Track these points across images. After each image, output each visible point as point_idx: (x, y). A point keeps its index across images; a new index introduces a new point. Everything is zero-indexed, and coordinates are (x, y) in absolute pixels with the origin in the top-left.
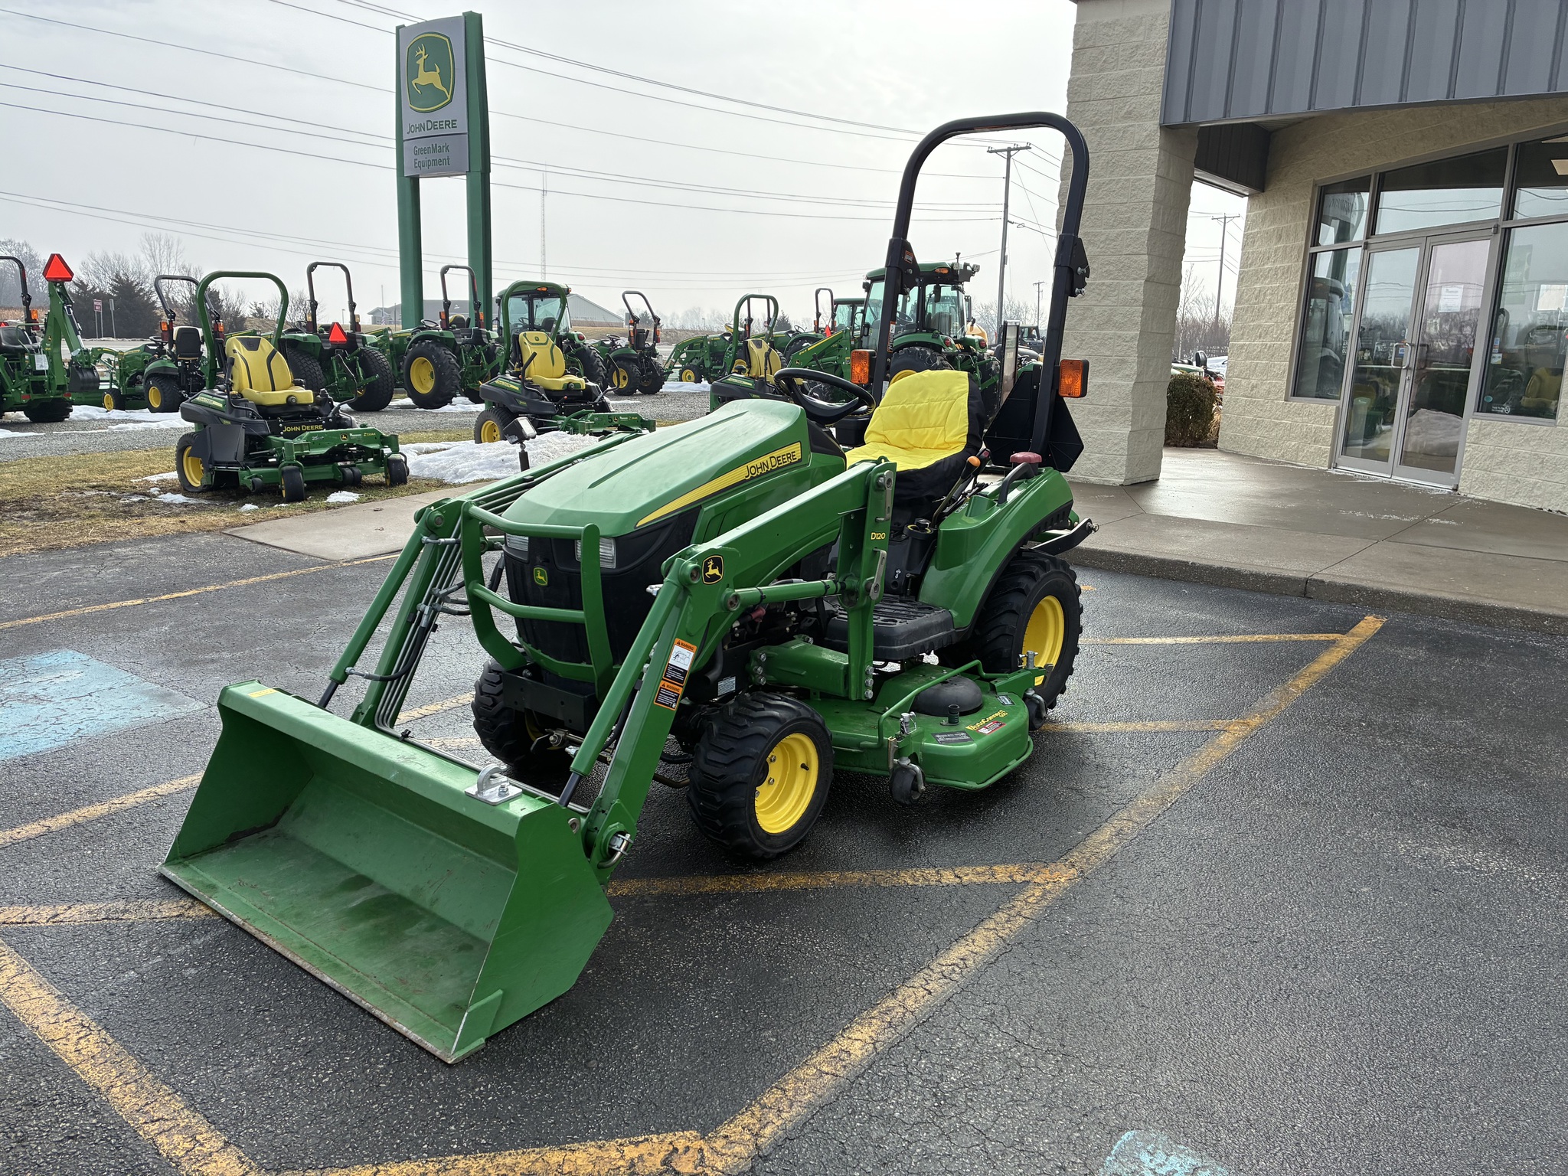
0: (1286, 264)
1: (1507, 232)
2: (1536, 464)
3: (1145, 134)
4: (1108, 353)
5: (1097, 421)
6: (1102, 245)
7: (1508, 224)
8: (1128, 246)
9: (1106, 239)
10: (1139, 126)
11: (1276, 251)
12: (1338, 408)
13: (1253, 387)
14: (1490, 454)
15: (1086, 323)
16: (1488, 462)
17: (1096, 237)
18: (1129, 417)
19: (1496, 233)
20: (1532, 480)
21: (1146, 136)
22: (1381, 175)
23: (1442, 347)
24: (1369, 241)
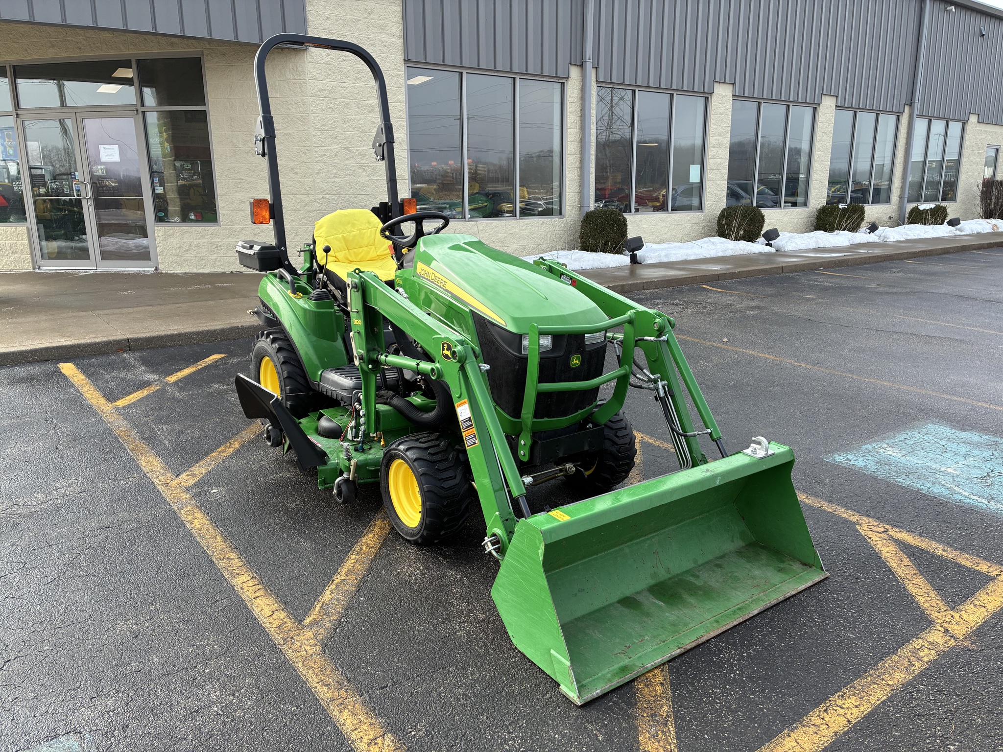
1: (144, 112)
2: (213, 248)
7: (143, 109)
12: (28, 228)
14: (178, 246)
16: (178, 251)
19: (138, 113)
20: (213, 257)
22: (14, 67)
23: (113, 184)
24: (19, 112)
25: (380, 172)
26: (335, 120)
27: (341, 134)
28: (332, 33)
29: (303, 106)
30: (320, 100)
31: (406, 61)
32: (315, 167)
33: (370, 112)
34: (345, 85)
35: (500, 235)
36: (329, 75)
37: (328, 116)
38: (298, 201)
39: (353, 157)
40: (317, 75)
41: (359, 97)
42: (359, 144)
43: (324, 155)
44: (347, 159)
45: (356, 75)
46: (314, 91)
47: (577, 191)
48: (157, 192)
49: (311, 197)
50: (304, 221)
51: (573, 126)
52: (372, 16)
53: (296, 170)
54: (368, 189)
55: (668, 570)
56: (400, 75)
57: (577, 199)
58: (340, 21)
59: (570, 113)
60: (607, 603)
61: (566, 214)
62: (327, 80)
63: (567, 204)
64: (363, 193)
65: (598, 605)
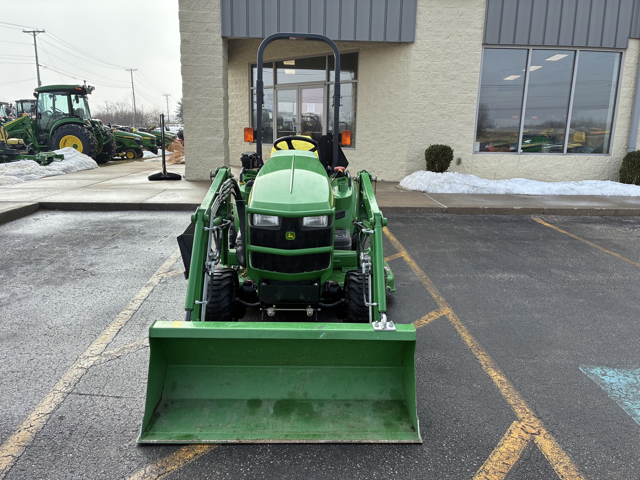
0: (242, 93)
1: (329, 85)
3: (216, 39)
4: (211, 127)
5: (210, 155)
6: (203, 83)
7: (329, 83)
8: (214, 84)
9: (205, 80)
10: (212, 35)
11: (236, 88)
13: (234, 140)
15: (200, 115)
17: (200, 79)
18: (223, 153)
19: (325, 86)
21: (216, 40)
22: (276, 62)
23: (310, 125)
24: (276, 86)
25: (454, 119)
26: (427, 85)
27: (430, 94)
28: (432, 31)
29: (407, 78)
30: (418, 73)
31: (484, 44)
32: (410, 115)
33: (452, 80)
34: (436, 63)
35: (546, 166)
36: (426, 57)
37: (422, 83)
38: (398, 136)
39: (436, 109)
40: (418, 58)
41: (445, 70)
42: (442, 101)
43: (417, 108)
44: (432, 110)
45: (446, 56)
46: (415, 68)
47: (625, 135)
48: (330, 129)
49: (405, 134)
50: (399, 149)
51: (628, 85)
52: (462, 17)
53: (399, 117)
54: (445, 130)
55: (306, 394)
56: (478, 54)
57: (625, 143)
58: (439, 22)
59: (626, 75)
60: (242, 398)
61: (613, 153)
62: (425, 60)
63: (614, 145)
64: (440, 132)
65: (234, 396)
